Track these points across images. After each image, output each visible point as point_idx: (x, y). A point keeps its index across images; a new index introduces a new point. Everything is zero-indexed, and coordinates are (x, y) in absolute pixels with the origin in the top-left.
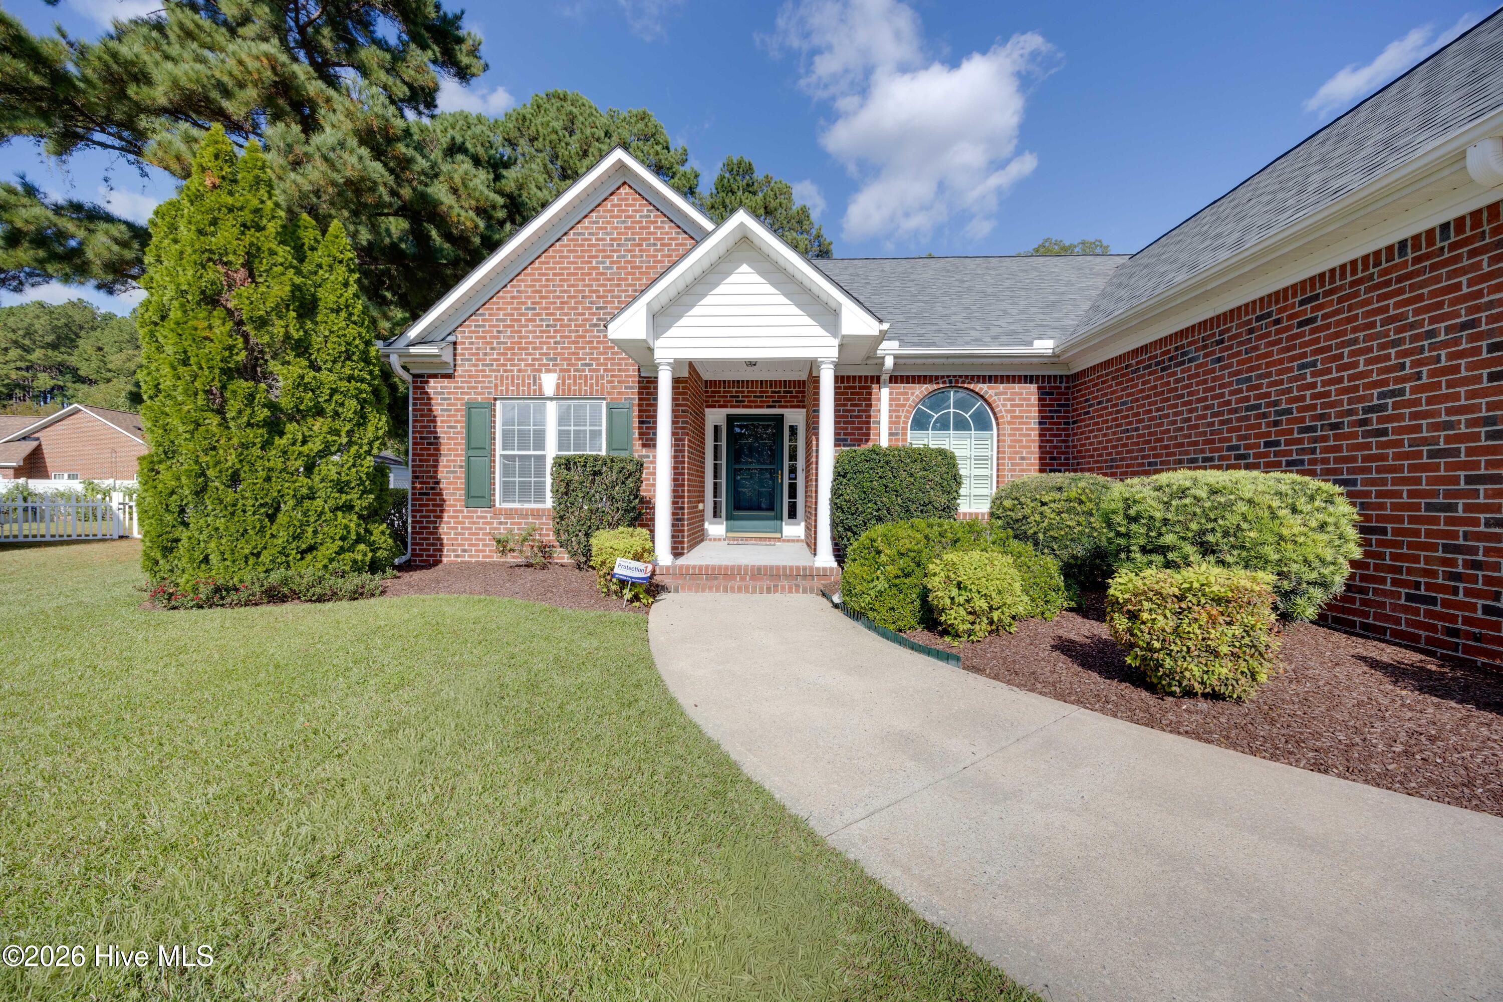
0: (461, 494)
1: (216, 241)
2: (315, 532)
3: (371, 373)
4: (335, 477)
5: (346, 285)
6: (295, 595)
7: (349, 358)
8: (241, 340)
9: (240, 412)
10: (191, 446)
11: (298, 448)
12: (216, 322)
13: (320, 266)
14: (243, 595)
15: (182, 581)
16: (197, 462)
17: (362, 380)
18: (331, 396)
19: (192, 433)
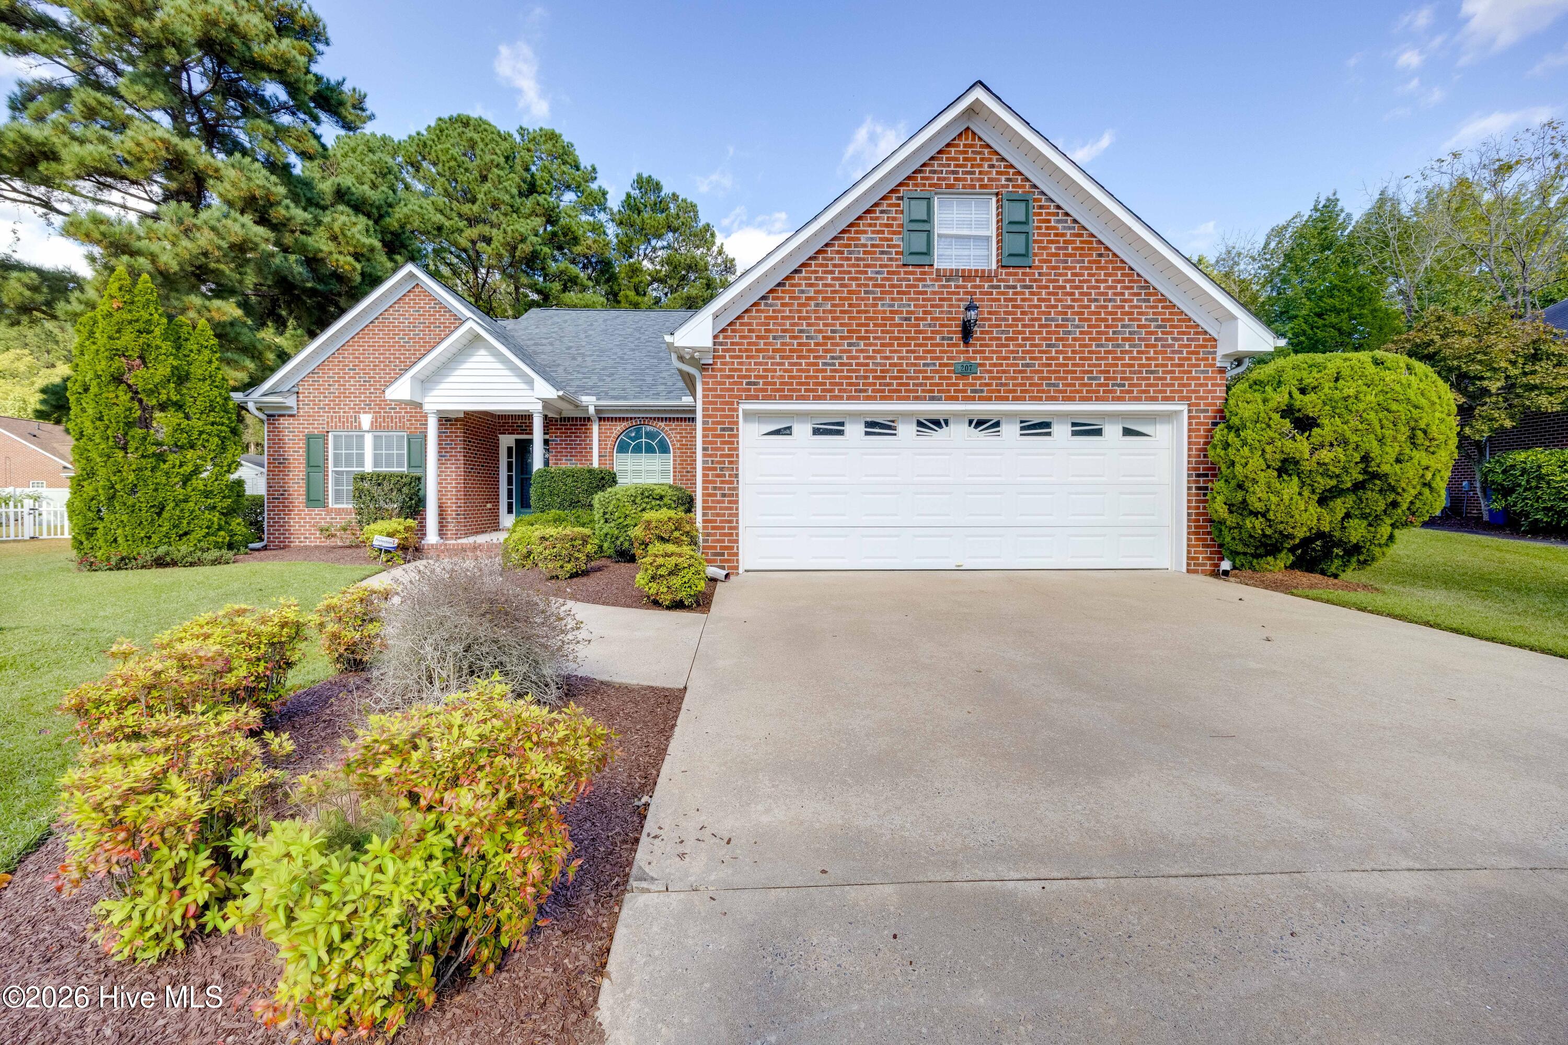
0: (302, 498)
1: (119, 344)
2: (188, 523)
3: (229, 418)
4: (202, 488)
5: (210, 362)
6: (174, 563)
7: (213, 411)
8: (137, 404)
9: (137, 449)
10: (105, 470)
11: (176, 470)
12: (121, 393)
13: (191, 351)
14: (140, 562)
15: (99, 554)
16: (109, 480)
17: (222, 424)
18: (200, 435)
19: (105, 462)
